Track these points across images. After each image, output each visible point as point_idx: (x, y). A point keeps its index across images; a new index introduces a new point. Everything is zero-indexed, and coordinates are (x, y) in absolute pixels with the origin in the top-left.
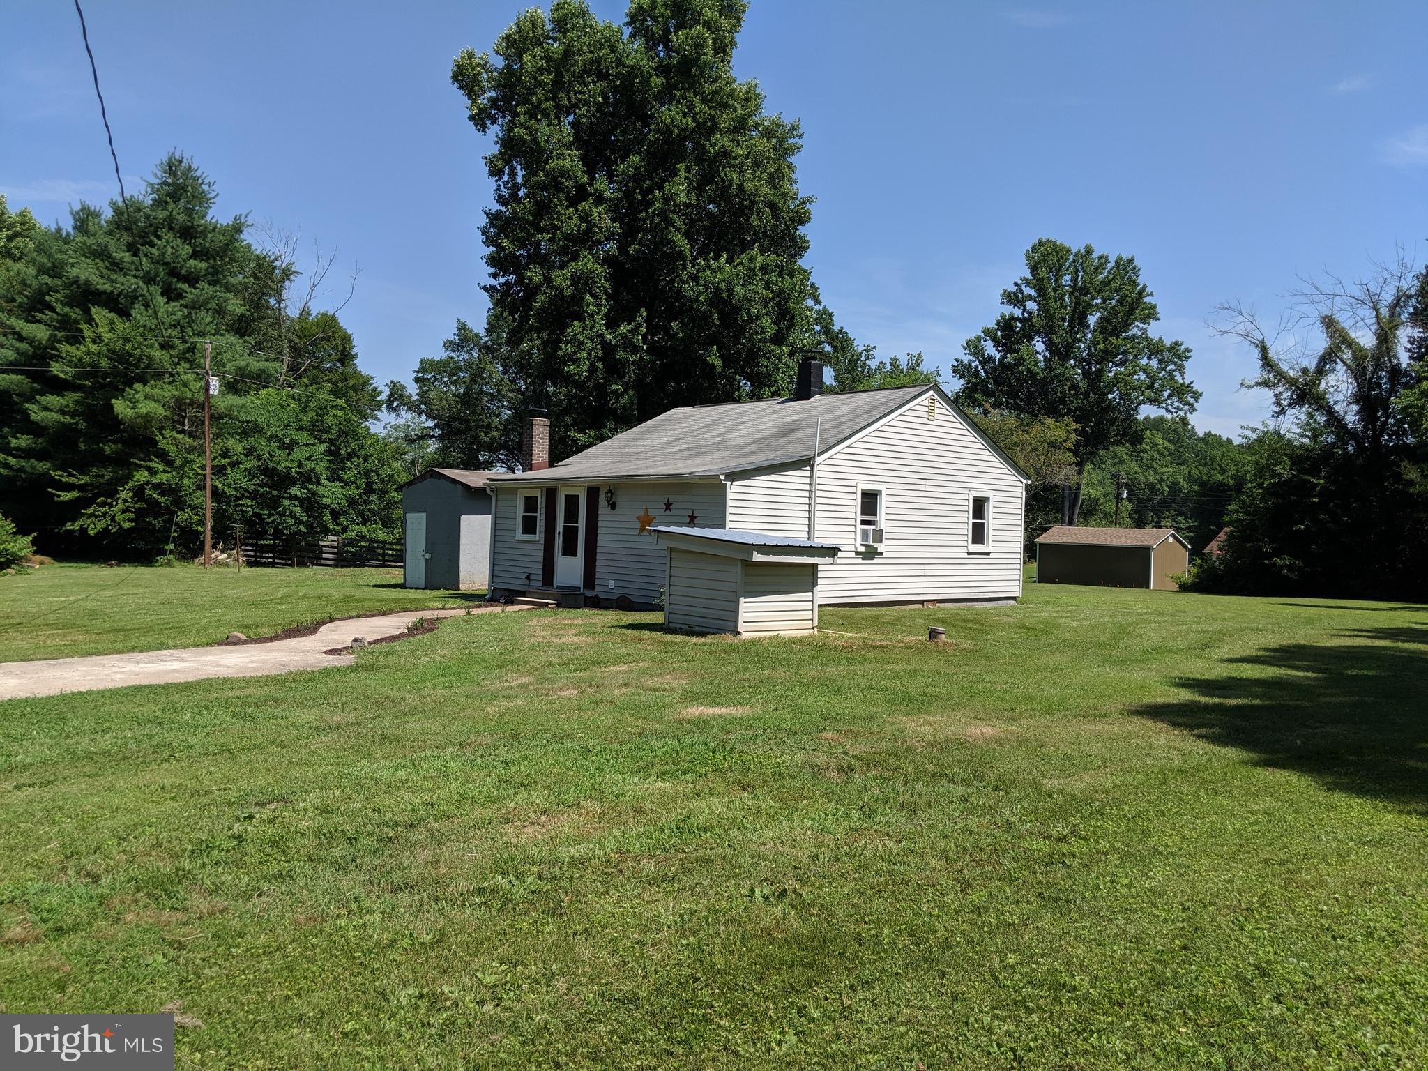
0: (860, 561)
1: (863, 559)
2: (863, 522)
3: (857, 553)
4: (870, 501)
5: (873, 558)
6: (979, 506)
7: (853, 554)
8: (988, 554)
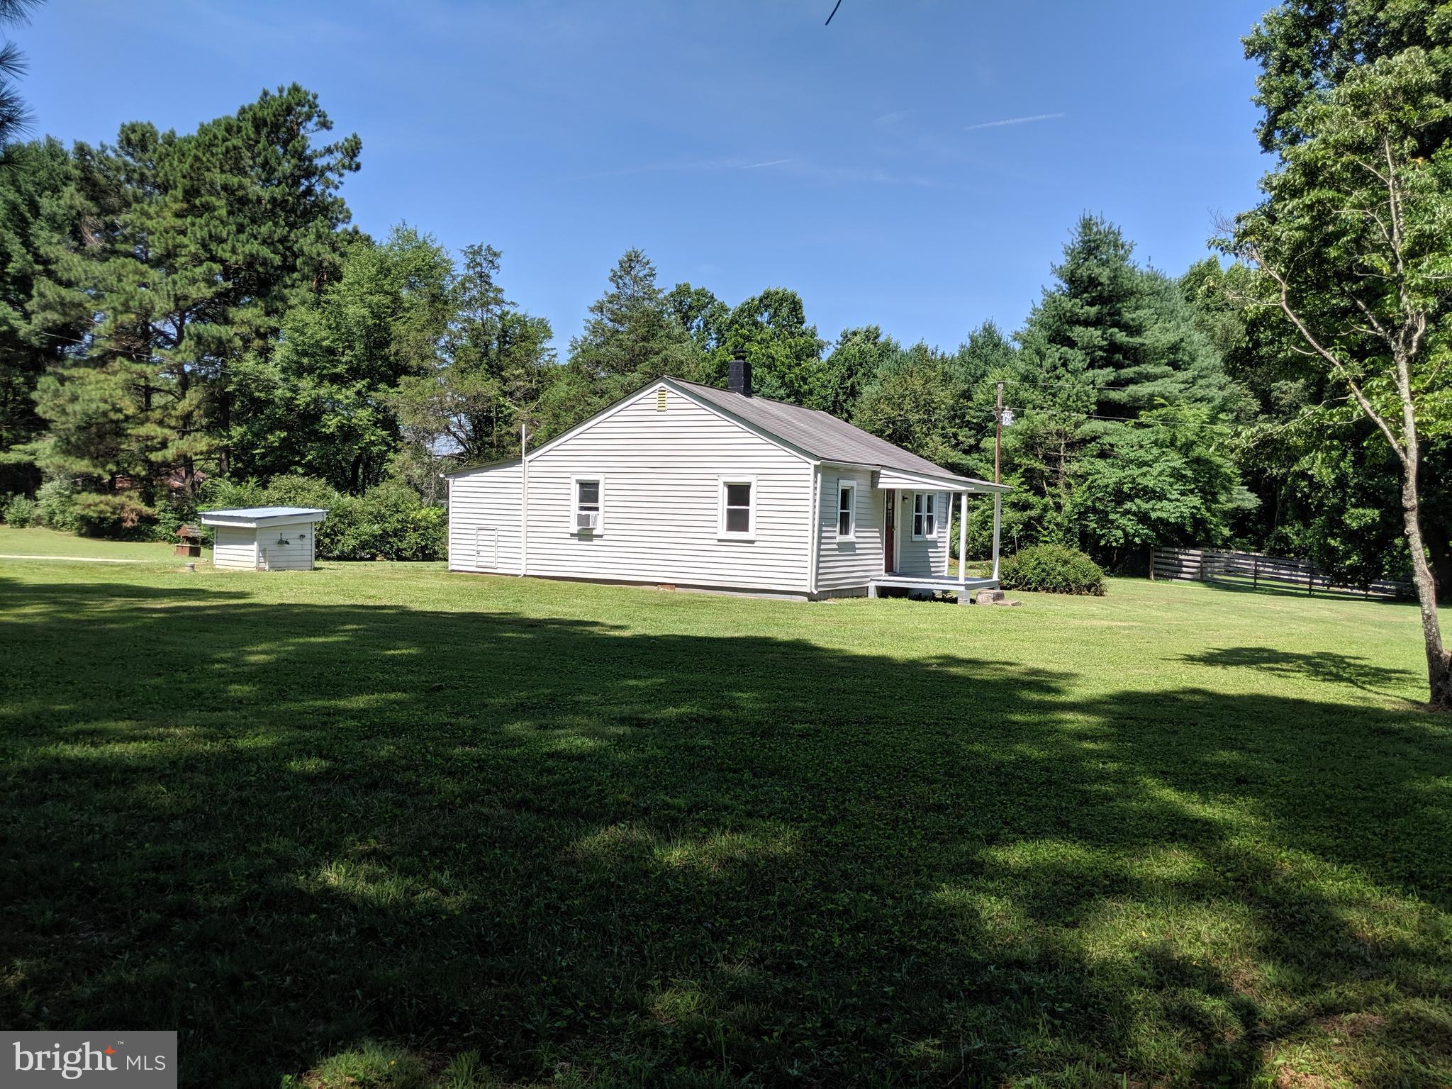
0: (576, 541)
1: (579, 540)
2: (582, 509)
3: (572, 535)
4: (589, 491)
5: (592, 540)
6: (739, 494)
7: (569, 536)
8: (753, 542)
